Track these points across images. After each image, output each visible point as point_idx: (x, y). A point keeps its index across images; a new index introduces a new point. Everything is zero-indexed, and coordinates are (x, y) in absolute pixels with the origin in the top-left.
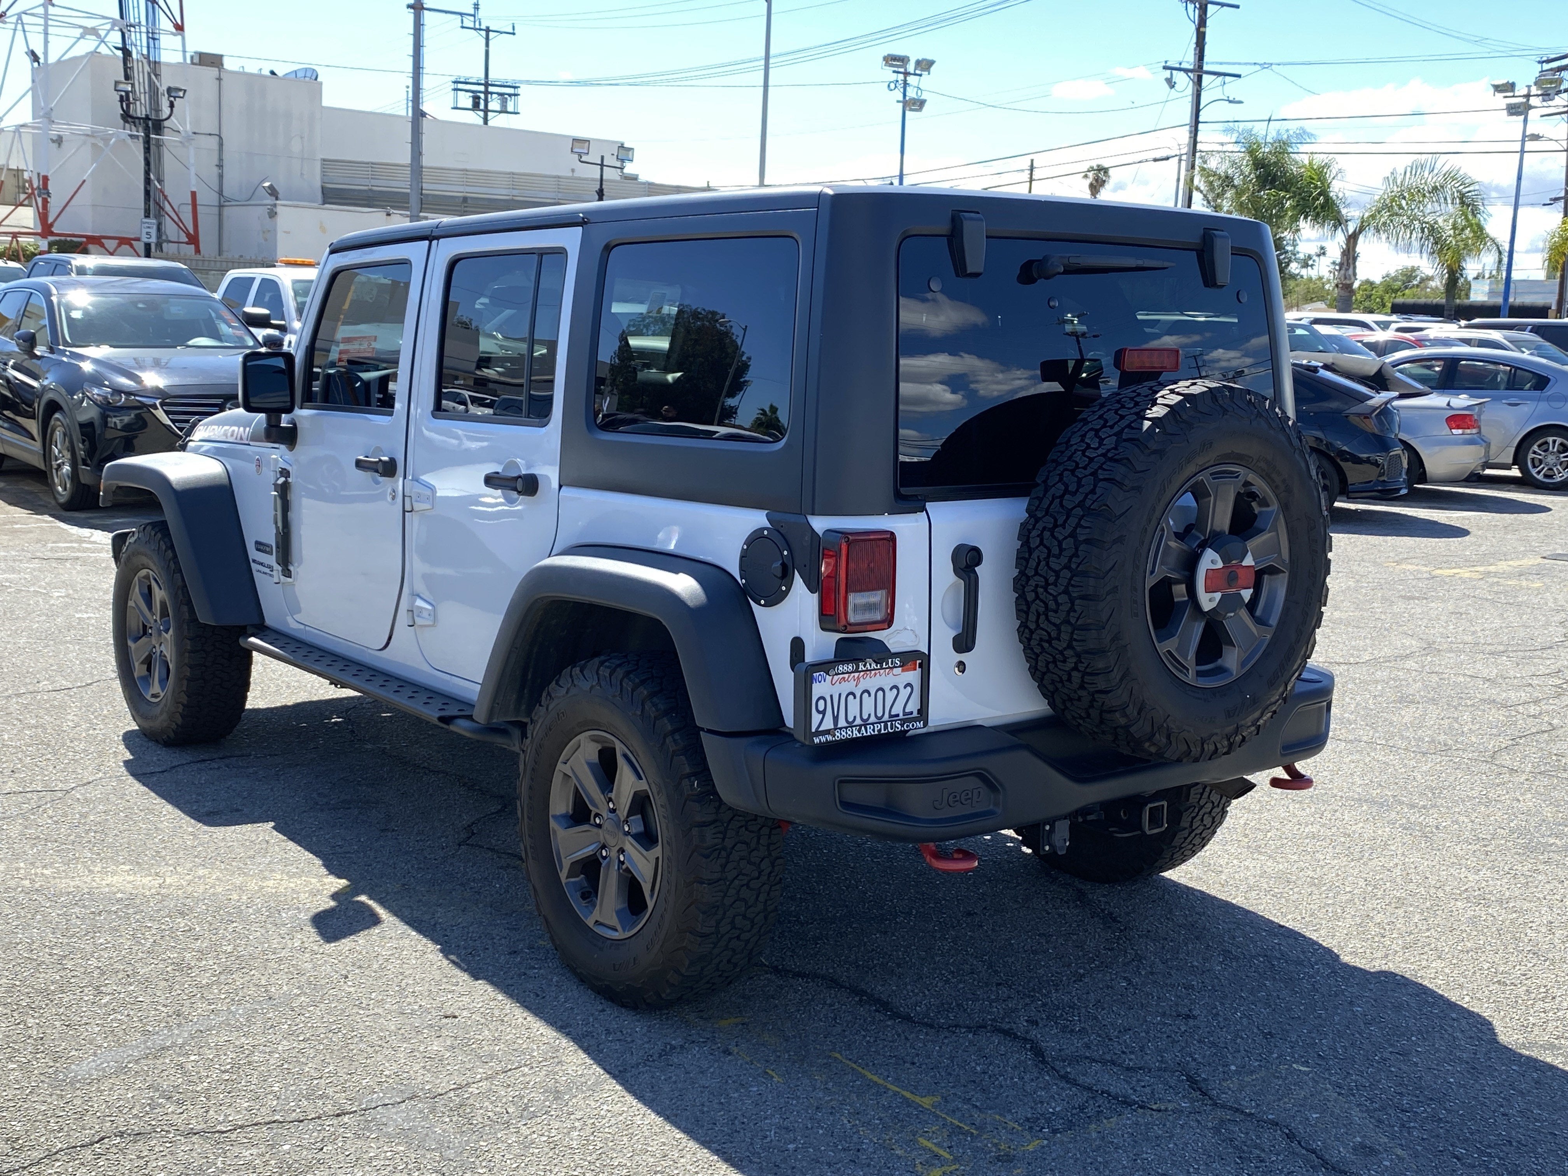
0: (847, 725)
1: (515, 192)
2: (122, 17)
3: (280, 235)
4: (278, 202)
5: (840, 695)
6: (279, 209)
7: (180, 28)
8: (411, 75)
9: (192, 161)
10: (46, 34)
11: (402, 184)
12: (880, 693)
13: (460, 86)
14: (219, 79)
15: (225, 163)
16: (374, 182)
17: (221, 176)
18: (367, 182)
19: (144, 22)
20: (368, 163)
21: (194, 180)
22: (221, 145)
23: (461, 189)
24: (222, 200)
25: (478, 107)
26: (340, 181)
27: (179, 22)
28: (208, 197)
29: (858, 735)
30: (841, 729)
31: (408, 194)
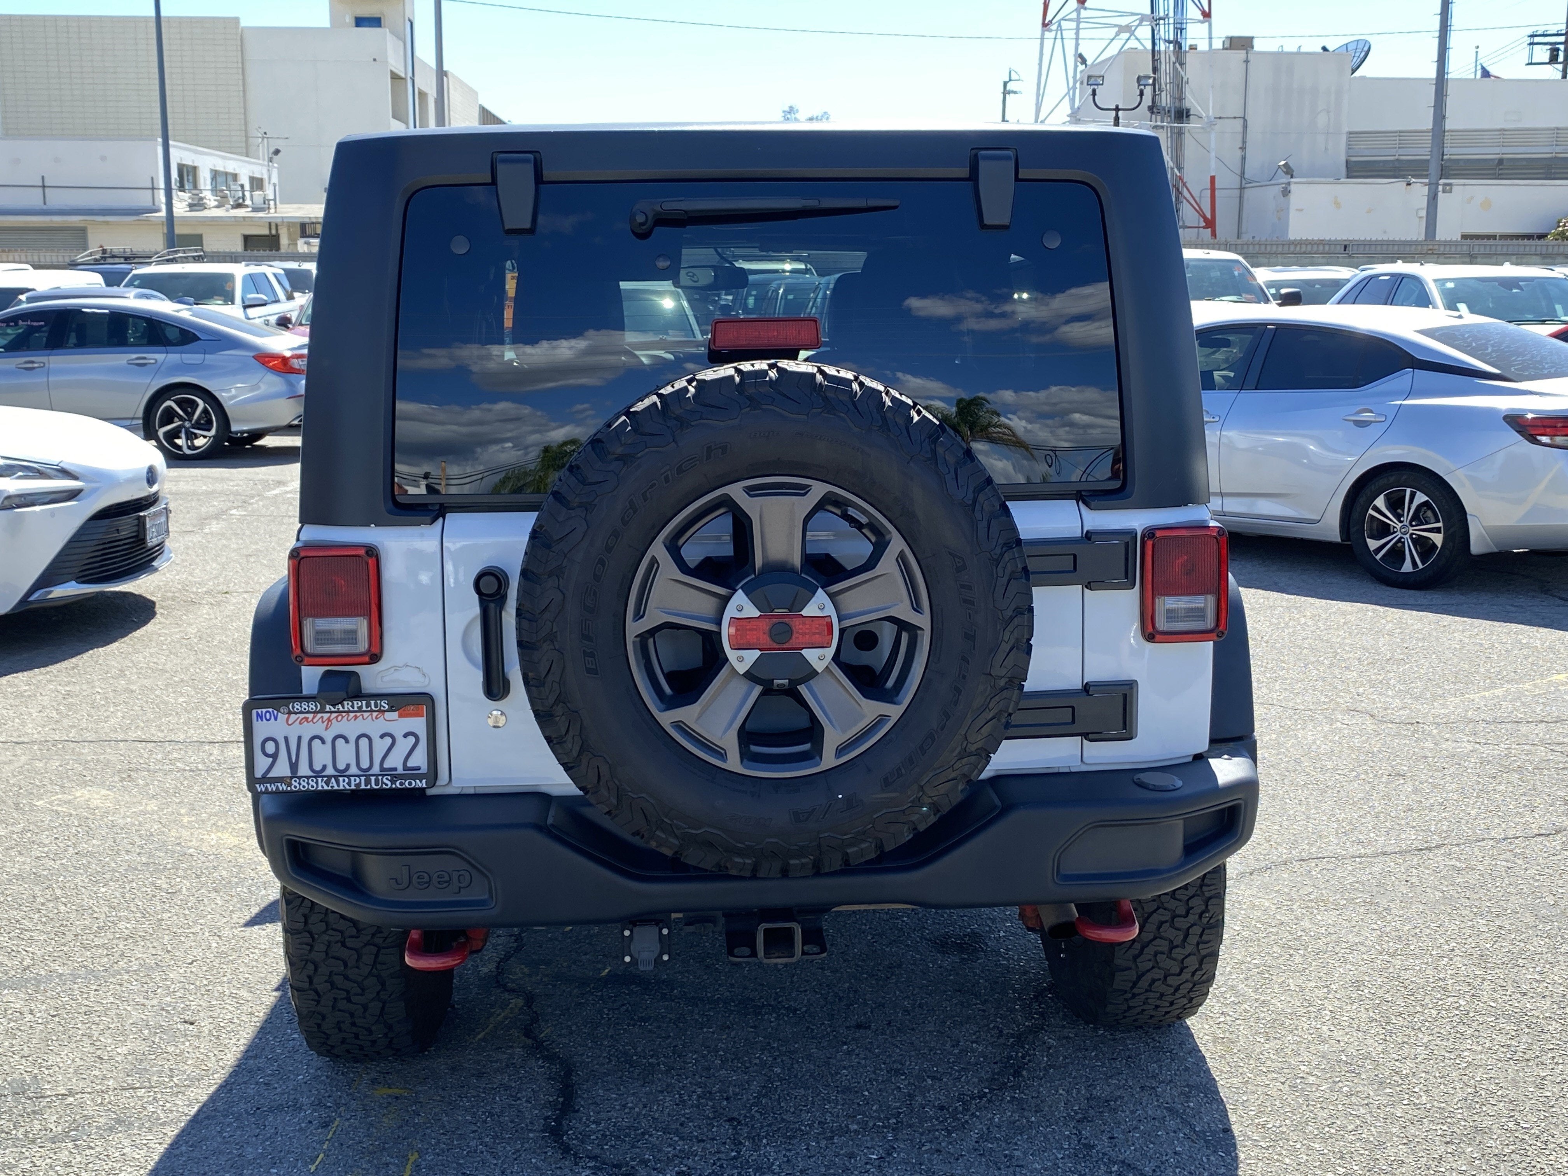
0: (310, 774)
1: (1558, 149)
2: (1152, 12)
3: (1293, 214)
4: (1292, 180)
5: (300, 738)
6: (1293, 187)
7: (1207, 15)
8: (1437, 34)
9: (1213, 146)
10: (1077, 39)
11: (1423, 151)
12: (364, 742)
13: (1537, 40)
14: (1247, 61)
15: (1249, 145)
16: (1401, 152)
17: (1244, 158)
18: (1393, 152)
19: (1171, 14)
20: (1396, 132)
21: (1213, 163)
22: (1245, 127)
23: (1497, 150)
24: (1244, 182)
25: (1557, 59)
26: (1366, 153)
27: (1207, 9)
28: (1227, 180)
29: (326, 788)
30: (300, 778)
31: (1428, 160)
